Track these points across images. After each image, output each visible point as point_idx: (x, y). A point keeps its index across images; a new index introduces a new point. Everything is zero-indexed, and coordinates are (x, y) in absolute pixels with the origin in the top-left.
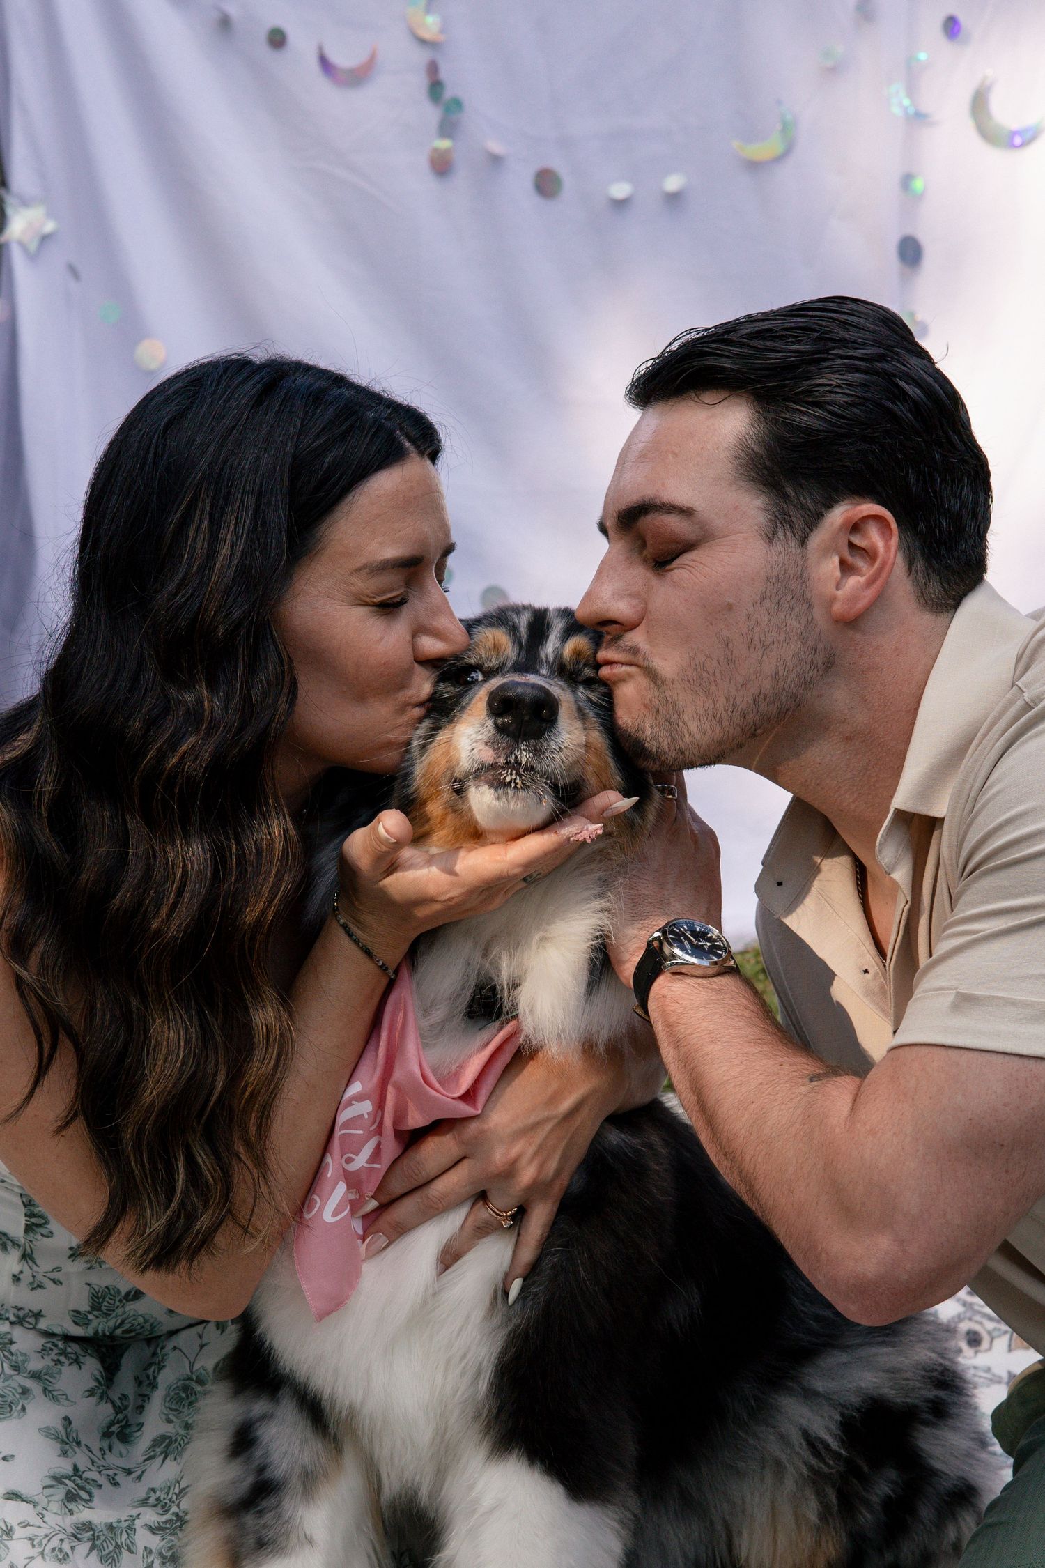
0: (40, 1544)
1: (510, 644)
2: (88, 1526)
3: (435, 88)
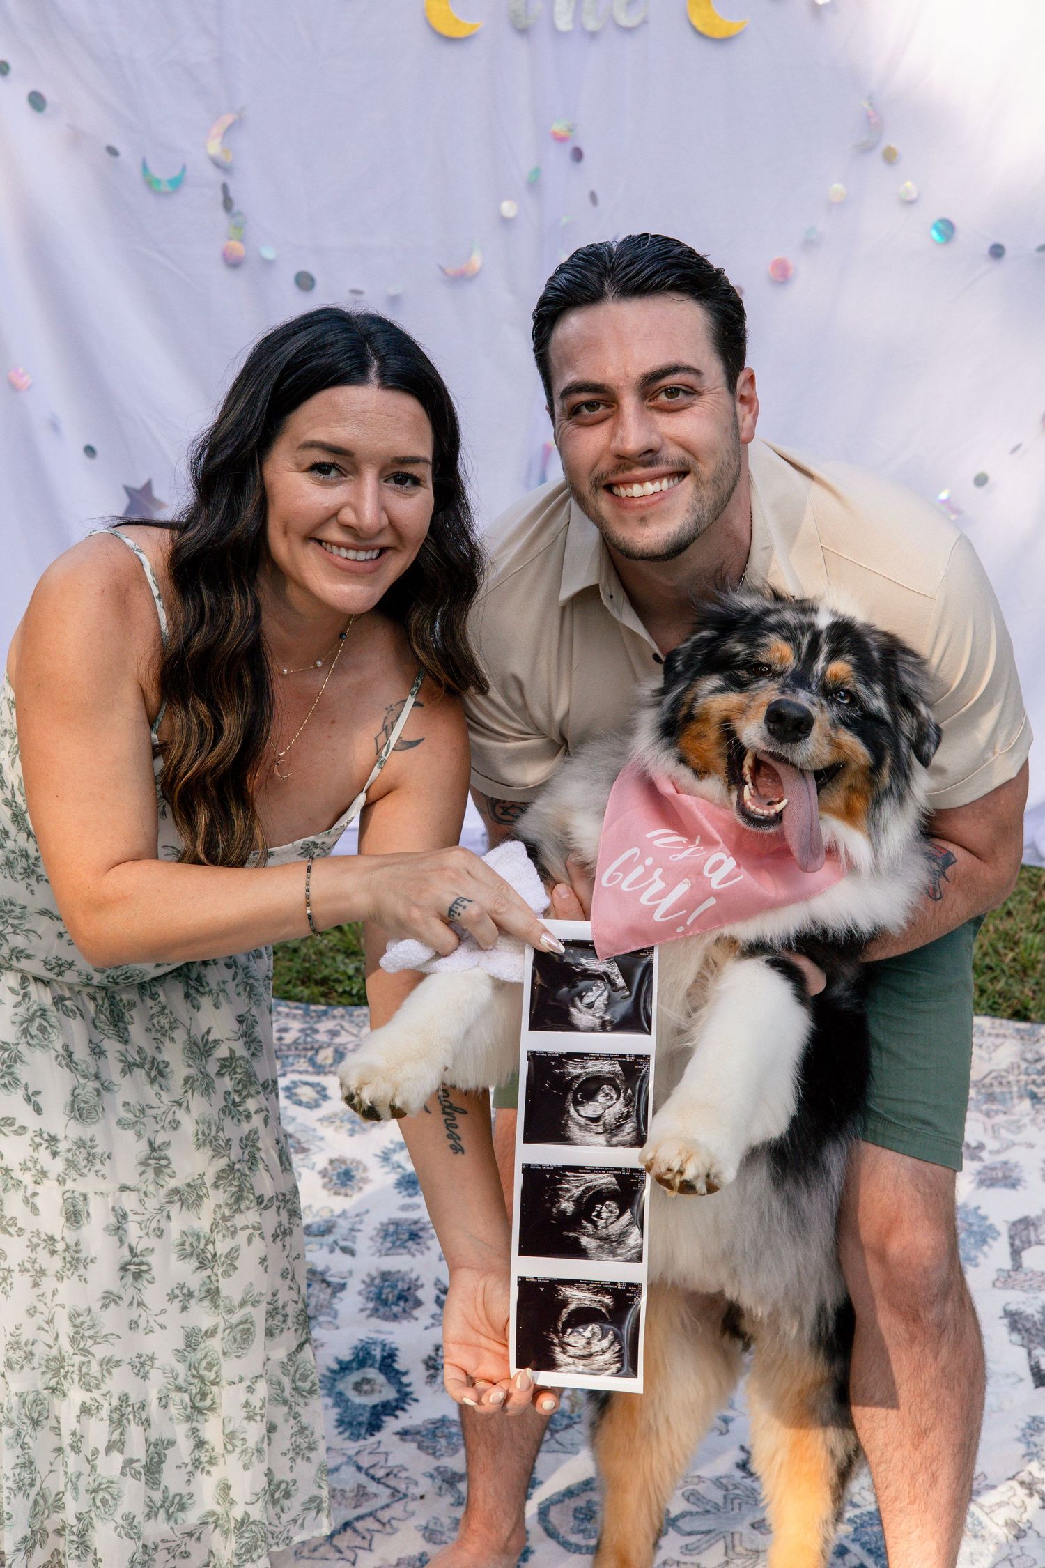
0: (146, 1226)
1: (792, 657)
2: (176, 1191)
3: (228, 204)
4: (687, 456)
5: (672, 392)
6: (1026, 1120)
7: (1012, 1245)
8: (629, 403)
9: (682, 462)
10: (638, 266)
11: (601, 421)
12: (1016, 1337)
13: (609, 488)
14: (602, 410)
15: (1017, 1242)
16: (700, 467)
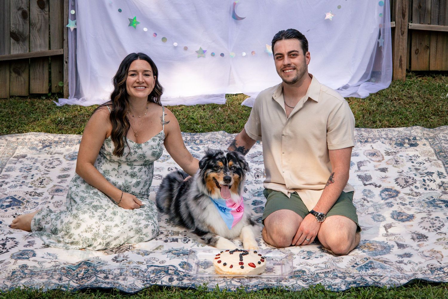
1: (223, 164)
4: (295, 66)
5: (294, 55)
6: (360, 146)
7: (358, 166)
8: (286, 56)
9: (294, 67)
10: (288, 34)
11: (282, 59)
12: (360, 179)
13: (283, 71)
14: (282, 58)
15: (359, 166)
16: (297, 68)
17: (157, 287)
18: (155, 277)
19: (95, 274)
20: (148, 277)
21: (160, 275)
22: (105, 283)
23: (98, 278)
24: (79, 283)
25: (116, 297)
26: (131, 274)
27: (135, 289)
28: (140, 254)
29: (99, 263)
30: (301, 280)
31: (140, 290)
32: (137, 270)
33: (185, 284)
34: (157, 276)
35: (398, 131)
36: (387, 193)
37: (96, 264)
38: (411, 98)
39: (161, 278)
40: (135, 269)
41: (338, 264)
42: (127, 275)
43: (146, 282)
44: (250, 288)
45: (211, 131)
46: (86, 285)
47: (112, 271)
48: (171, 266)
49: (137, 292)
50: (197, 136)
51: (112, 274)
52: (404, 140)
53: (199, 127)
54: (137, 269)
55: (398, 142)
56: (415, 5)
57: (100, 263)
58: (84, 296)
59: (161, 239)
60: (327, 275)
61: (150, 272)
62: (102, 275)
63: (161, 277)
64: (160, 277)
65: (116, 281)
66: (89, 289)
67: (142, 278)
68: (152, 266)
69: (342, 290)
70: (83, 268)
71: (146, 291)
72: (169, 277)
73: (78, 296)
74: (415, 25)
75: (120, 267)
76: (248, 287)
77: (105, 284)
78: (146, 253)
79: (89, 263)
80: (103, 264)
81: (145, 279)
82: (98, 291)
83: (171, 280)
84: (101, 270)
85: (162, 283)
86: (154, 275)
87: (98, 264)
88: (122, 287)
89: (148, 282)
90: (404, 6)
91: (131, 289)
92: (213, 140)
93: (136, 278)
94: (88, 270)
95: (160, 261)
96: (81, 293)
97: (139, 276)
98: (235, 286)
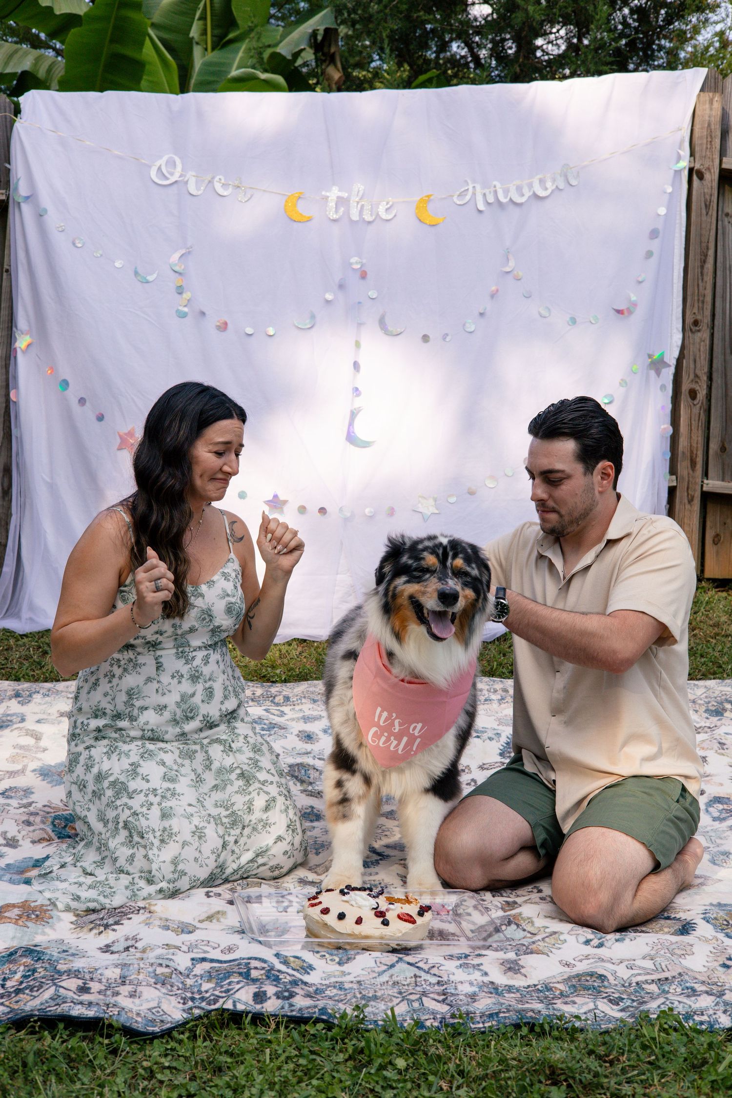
1: (437, 562)
17: (226, 1015)
18: (214, 989)
19: (52, 980)
20: (196, 990)
21: (230, 984)
22: (81, 1003)
23: (61, 990)
24: (7, 1003)
25: (112, 1043)
26: (150, 979)
27: (162, 1021)
28: (168, 929)
29: (64, 951)
30: (605, 1000)
31: (180, 1025)
32: (167, 970)
33: (300, 1009)
34: (222, 987)
35: (706, 687)
36: (721, 807)
37: (55, 954)
38: (717, 625)
39: (232, 992)
40: (161, 965)
41: (684, 962)
42: (139, 984)
43: (190, 1004)
44: (478, 1019)
45: (306, 680)
46: (28, 1008)
47: (99, 972)
48: (256, 959)
49: (173, 1029)
50: (277, 689)
51: (100, 981)
52: (721, 703)
53: (278, 671)
54: (167, 966)
55: (711, 708)
56: (714, 446)
57: (67, 951)
58: (21, 1040)
59: (220, 895)
60: (667, 989)
61: (202, 977)
62: (73, 984)
63: (232, 989)
64: (228, 991)
65: (112, 1000)
66: (35, 1022)
67: (180, 992)
68: (204, 960)
69: (722, 1026)
70: (20, 965)
71: (196, 1026)
72: (253, 989)
73: (4, 1038)
74: (714, 484)
75: (119, 962)
76: (472, 1018)
77: (80, 1006)
78: (186, 929)
79: (38, 952)
80: (73, 955)
81: (189, 995)
82: (61, 1026)
83: (260, 997)
84: (70, 970)
85: (235, 1006)
86: (210, 985)
87: (61, 956)
88: (128, 1018)
89: (197, 1004)
90: (695, 445)
91: (153, 1021)
92: (312, 696)
93: (164, 990)
94: (34, 971)
95: (222, 948)
96: (13, 1031)
97: (172, 986)
98: (434, 1013)
